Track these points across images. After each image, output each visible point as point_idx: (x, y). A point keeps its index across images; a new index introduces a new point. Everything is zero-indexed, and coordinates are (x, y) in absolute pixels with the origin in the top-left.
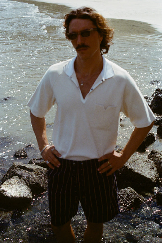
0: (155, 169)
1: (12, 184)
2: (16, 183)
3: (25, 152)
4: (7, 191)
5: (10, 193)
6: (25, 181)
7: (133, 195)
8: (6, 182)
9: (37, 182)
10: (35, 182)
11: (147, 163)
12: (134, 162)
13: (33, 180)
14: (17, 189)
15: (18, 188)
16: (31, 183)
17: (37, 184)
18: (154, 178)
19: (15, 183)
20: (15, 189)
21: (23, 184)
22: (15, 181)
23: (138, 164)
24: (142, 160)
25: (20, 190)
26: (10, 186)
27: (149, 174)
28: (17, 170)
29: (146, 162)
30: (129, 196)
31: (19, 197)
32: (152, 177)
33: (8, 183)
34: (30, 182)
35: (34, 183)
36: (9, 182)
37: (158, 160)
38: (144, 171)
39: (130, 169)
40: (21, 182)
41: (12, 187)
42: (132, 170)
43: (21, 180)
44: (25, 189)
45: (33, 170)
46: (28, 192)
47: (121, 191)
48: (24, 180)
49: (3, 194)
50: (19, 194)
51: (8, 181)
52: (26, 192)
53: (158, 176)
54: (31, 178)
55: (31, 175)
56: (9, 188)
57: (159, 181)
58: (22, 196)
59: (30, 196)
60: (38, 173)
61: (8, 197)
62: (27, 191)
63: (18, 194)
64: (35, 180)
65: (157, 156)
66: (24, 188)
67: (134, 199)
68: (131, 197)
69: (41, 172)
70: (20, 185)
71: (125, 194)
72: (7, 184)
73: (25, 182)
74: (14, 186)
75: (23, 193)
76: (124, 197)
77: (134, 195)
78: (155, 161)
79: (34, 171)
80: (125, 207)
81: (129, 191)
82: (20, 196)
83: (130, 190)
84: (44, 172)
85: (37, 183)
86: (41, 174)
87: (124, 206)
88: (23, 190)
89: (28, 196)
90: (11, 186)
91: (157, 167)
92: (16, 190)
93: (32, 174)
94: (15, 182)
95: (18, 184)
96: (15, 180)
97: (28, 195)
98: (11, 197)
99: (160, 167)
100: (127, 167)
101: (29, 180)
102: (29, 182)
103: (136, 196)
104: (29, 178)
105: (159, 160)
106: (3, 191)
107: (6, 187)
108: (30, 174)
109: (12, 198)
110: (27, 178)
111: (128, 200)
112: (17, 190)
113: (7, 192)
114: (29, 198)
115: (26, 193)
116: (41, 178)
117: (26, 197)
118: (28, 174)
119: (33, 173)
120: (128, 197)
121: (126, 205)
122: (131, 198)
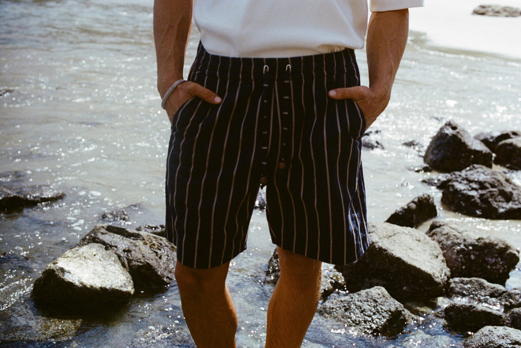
0: (441, 257)
1: (85, 258)
2: (97, 257)
3: (125, 215)
4: (72, 272)
5: (78, 277)
6: (119, 257)
7: (388, 304)
8: (71, 253)
9: (148, 261)
10: (142, 261)
11: (420, 243)
12: (391, 236)
13: (140, 256)
14: (97, 270)
15: (100, 269)
16: (134, 263)
17: (148, 266)
18: (437, 274)
19: (93, 256)
20: (92, 270)
21: (113, 263)
22: (95, 253)
23: (399, 242)
24: (408, 236)
25: (104, 272)
26: (81, 261)
27: (428, 264)
28: (102, 234)
29: (419, 241)
30: (377, 305)
31: (101, 288)
32: (434, 271)
33: (76, 255)
34: (132, 260)
35: (140, 262)
36: (78, 252)
37: (448, 239)
38: (414, 257)
39: (380, 249)
40: (110, 256)
41: (86, 264)
42: (385, 250)
43: (108, 254)
44: (117, 272)
45: (141, 236)
46: (124, 278)
47: (358, 295)
48: (116, 254)
49: (60, 278)
50: (101, 280)
51: (77, 250)
52: (119, 277)
53: (449, 273)
54: (135, 251)
55: (136, 246)
56: (78, 265)
57: (450, 283)
58: (108, 285)
59: (127, 288)
60: (154, 245)
61: (71, 284)
62: (121, 275)
63: (98, 280)
64: (144, 257)
65: (444, 232)
66: (116, 269)
67: (390, 311)
68: (383, 307)
69: (161, 244)
70: (105, 263)
71: (368, 301)
72: (74, 256)
73: (120, 259)
74: (90, 262)
75: (112, 278)
76: (366, 306)
77: (391, 303)
78: (439, 242)
79: (144, 239)
80: (368, 329)
81: (379, 295)
82: (104, 286)
83: (380, 293)
84: (166, 246)
85: (148, 263)
86: (160, 250)
87: (364, 328)
88: (111, 274)
89: (122, 287)
90: (84, 262)
91: (444, 255)
92: (95, 272)
93: (137, 244)
94: (95, 255)
95: (102, 259)
96: (94, 251)
97: (122, 284)
98: (81, 285)
99: (452, 255)
100: (373, 243)
101: (129, 255)
102: (127, 259)
103: (395, 305)
104: (129, 251)
105: (451, 240)
106: (62, 270)
107: (71, 264)
108: (132, 244)
109: (81, 288)
110: (124, 251)
111: (374, 314)
112: (97, 272)
113: (70, 273)
114: (126, 291)
115: (119, 280)
116: (160, 258)
117: (117, 288)
118: (129, 244)
119: (140, 243)
120: (374, 307)
121: (370, 326)
122: (382, 309)
